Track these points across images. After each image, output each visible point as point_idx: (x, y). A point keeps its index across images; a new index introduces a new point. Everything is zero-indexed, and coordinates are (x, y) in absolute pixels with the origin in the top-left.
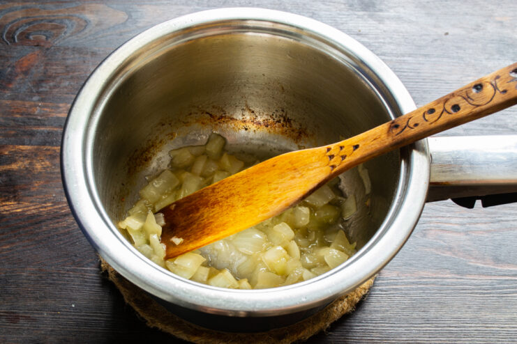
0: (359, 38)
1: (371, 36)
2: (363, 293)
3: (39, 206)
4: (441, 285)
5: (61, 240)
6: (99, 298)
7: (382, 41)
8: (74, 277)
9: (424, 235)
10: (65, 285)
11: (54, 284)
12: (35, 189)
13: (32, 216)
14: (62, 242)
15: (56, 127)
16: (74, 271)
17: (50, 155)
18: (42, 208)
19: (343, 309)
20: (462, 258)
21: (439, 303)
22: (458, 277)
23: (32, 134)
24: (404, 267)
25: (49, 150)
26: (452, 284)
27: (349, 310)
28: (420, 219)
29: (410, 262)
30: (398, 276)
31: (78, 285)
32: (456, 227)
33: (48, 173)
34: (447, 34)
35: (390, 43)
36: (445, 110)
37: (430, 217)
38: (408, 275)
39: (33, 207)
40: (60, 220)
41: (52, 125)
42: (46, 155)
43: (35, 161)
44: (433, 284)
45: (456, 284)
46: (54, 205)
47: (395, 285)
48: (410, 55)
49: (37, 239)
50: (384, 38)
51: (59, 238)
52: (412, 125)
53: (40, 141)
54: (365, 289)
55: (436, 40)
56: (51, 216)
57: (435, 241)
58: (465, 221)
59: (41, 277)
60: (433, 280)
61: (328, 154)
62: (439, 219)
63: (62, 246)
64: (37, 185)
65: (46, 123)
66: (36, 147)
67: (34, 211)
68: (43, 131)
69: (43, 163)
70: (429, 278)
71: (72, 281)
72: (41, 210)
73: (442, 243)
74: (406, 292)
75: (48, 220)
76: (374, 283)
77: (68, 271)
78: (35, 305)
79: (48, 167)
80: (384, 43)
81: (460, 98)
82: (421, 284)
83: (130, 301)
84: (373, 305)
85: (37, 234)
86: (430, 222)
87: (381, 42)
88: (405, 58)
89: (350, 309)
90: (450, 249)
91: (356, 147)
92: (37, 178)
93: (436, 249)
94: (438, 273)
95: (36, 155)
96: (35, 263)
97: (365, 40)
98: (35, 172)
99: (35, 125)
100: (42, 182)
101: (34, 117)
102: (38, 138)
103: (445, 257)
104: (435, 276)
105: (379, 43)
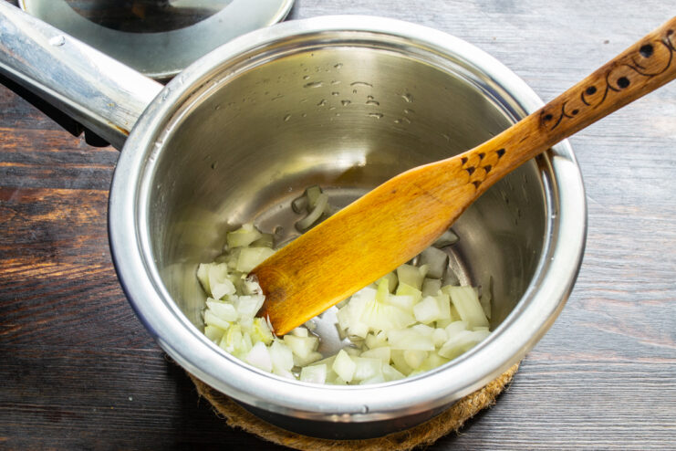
0: (493, 48)
1: (509, 45)
2: (506, 382)
3: (84, 269)
4: (605, 371)
5: (113, 313)
6: (163, 389)
7: (523, 51)
8: (131, 361)
9: (583, 306)
10: (120, 371)
11: (105, 370)
12: (79, 246)
13: (75, 282)
14: (114, 316)
15: (104, 165)
16: (131, 353)
17: (98, 201)
18: (88, 270)
19: (480, 403)
20: (631, 336)
21: (603, 395)
22: (628, 360)
23: (74, 174)
24: (557, 348)
25: (96, 195)
26: (619, 370)
27: (487, 404)
28: (577, 284)
29: (563, 341)
30: (550, 359)
31: (136, 372)
32: (624, 294)
33: (95, 225)
34: (607, 42)
35: (533, 54)
36: (609, 86)
37: (590, 282)
38: (563, 358)
39: (77, 270)
40: (112, 286)
41: (99, 162)
42: (92, 202)
43: (78, 210)
44: (594, 369)
45: (625, 371)
46: (104, 268)
47: (546, 371)
48: (560, 70)
49: (82, 311)
50: (526, 48)
51: (111, 310)
52: (569, 113)
53: (84, 183)
54: (508, 376)
55: (593, 50)
56: (99, 282)
57: (596, 313)
58: (635, 286)
59: (88, 361)
60: (596, 364)
61: (465, 166)
62: (601, 284)
63: (115, 321)
64: (81, 240)
65: (92, 159)
66: (79, 191)
67: (78, 275)
68: (89, 171)
69: (88, 212)
70: (589, 362)
71: (129, 366)
72: (87, 273)
73: (606, 316)
74: (561, 380)
75: (96, 286)
76: (519, 369)
77: (123, 353)
78: (81, 399)
79: (95, 217)
80: (526, 54)
81: (625, 68)
82: (579, 370)
83: (205, 392)
84: (518, 397)
85: (82, 305)
86: (589, 289)
87: (523, 53)
88: (554, 74)
89: (489, 402)
90: (616, 323)
91: (501, 153)
92: (81, 232)
93: (598, 324)
94: (601, 355)
95: (79, 202)
96: (81, 344)
97: (501, 50)
98: (79, 224)
99: (77, 162)
100: (87, 237)
101: (77, 152)
102: (82, 180)
103: (610, 334)
104: (597, 359)
105: (519, 54)
